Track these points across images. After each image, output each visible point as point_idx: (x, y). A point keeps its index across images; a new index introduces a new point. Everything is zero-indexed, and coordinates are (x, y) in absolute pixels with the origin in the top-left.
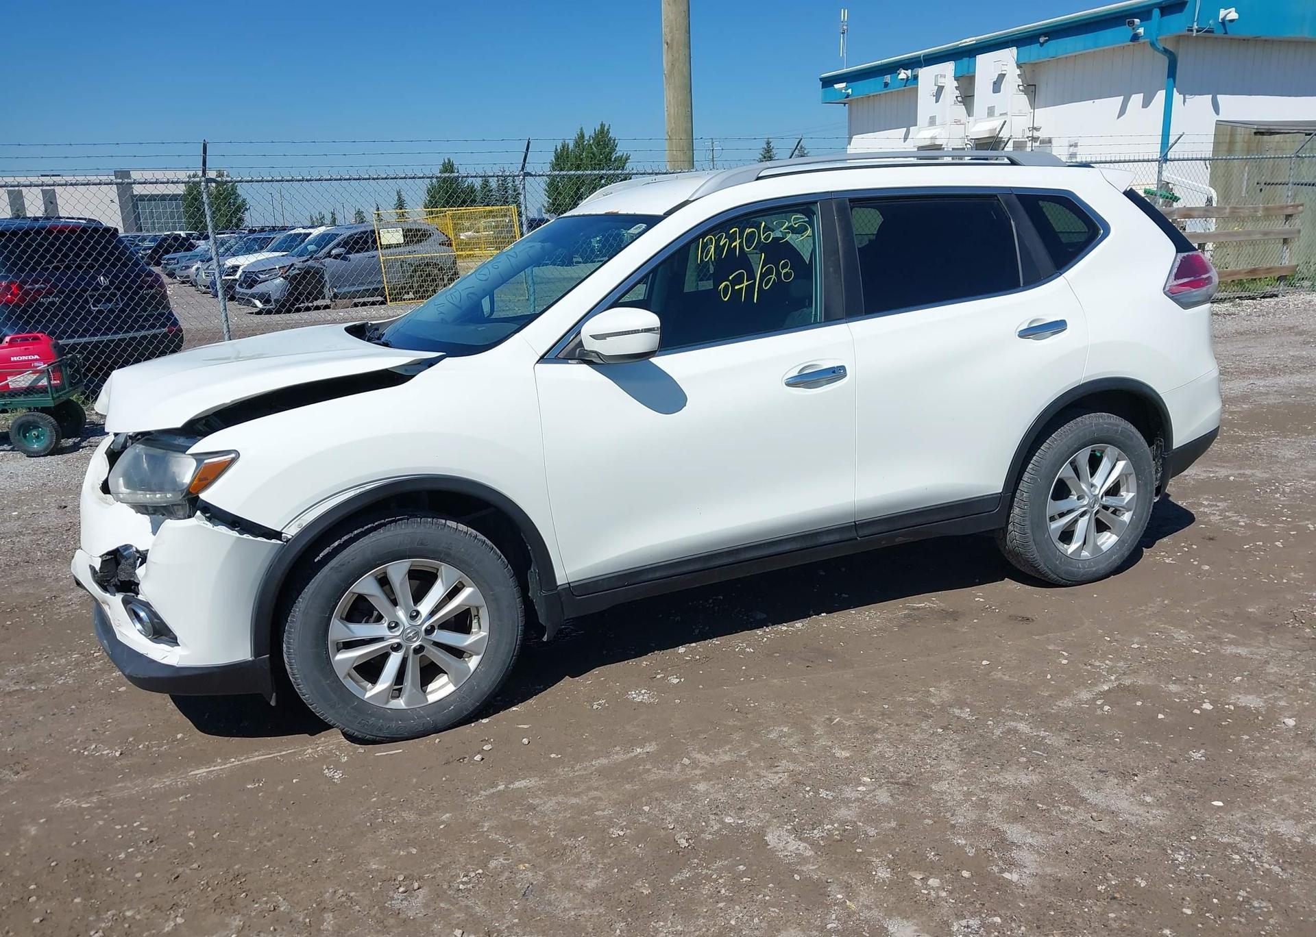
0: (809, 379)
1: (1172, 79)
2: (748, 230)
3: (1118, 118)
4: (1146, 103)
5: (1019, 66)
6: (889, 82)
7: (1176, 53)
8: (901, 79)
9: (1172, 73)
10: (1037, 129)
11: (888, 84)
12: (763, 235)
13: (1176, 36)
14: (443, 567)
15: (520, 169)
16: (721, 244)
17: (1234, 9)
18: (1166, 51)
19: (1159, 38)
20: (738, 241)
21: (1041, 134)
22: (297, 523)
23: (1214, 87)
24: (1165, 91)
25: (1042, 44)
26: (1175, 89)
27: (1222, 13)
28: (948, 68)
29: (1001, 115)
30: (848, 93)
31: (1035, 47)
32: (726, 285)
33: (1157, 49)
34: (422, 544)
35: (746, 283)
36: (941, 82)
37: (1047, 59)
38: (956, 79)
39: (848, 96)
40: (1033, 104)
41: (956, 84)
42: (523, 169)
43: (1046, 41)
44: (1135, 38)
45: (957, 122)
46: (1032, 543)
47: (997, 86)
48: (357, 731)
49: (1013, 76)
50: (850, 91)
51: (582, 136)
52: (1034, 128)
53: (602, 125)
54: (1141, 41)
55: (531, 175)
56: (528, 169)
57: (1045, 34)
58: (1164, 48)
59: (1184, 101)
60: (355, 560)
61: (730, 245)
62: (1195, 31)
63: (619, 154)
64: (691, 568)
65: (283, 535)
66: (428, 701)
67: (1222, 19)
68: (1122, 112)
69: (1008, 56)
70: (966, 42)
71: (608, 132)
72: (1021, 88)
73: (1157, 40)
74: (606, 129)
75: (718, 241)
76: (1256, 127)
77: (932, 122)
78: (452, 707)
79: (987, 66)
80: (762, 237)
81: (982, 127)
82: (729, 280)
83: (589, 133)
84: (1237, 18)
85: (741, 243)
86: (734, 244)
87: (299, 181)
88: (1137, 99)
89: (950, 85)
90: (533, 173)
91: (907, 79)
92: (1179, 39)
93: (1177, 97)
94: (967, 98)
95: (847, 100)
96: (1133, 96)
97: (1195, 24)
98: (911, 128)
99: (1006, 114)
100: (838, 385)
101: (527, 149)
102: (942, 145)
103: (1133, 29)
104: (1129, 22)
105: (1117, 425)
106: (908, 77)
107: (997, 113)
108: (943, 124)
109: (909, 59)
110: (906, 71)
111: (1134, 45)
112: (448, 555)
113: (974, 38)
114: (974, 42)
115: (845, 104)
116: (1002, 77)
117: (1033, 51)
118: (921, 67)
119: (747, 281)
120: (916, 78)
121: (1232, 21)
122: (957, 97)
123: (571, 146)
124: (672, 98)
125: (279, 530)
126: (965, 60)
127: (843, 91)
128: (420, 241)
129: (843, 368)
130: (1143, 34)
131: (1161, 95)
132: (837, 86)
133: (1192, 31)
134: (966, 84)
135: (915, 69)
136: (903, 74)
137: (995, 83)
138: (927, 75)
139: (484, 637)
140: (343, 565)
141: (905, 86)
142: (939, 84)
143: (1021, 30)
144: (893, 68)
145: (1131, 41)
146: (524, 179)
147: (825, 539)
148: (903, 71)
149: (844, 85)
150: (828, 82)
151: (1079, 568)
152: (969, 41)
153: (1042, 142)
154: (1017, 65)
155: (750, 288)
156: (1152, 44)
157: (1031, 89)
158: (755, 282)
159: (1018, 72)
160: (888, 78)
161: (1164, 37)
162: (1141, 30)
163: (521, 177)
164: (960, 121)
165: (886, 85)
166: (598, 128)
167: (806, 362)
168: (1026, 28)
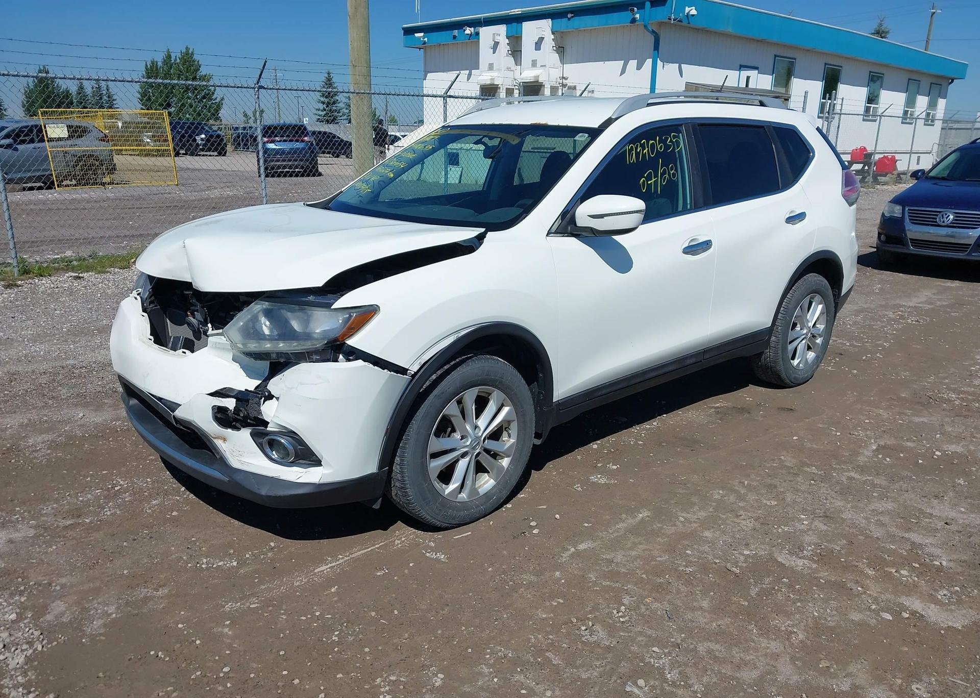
0: (694, 249)
1: (656, 52)
2: (651, 142)
3: (621, 75)
4: (639, 67)
5: (553, 33)
6: (457, 35)
7: (659, 34)
8: (467, 34)
9: (656, 47)
10: (566, 79)
11: (456, 37)
12: (659, 145)
13: (659, 22)
14: (495, 392)
15: (255, 82)
16: (638, 151)
17: (694, 8)
18: (653, 32)
19: (649, 22)
20: (647, 149)
21: (569, 82)
22: (419, 362)
23: (680, 59)
24: (651, 59)
25: (569, 19)
26: (658, 59)
27: (687, 9)
28: (502, 29)
29: (541, 66)
30: (425, 41)
31: (565, 20)
32: (644, 180)
33: (648, 30)
34: (488, 375)
35: (654, 180)
36: (497, 39)
37: (572, 30)
38: (508, 37)
39: (425, 43)
40: (563, 61)
41: (507, 41)
42: (258, 83)
43: (572, 17)
44: (634, 21)
45: (509, 69)
46: (781, 359)
47: (538, 45)
48: (439, 521)
49: (549, 38)
50: (426, 39)
51: (169, 56)
52: (563, 78)
53: (187, 48)
54: (637, 23)
55: (264, 88)
56: (262, 83)
57: (572, 12)
58: (652, 30)
59: (663, 67)
60: (450, 389)
61: (643, 152)
62: (672, 20)
63: (203, 73)
64: (620, 386)
65: (409, 371)
66: (479, 494)
67: (687, 13)
68: (623, 72)
69: (545, 26)
70: (514, 12)
71: (192, 54)
72: (554, 48)
73: (648, 23)
74: (190, 52)
75: (636, 149)
76: (711, 88)
77: (491, 67)
78: (495, 497)
79: (531, 30)
80: (659, 148)
81: (528, 74)
82: (644, 177)
83: (176, 55)
84: (696, 14)
85: (648, 150)
86: (645, 151)
87: (71, 79)
88: (633, 64)
89: (504, 41)
90: (266, 87)
91: (471, 35)
92: (661, 24)
93: (659, 63)
94: (516, 51)
95: (423, 46)
96: (630, 61)
97: (673, 15)
98: (473, 71)
99: (545, 66)
100: (708, 253)
101: (264, 67)
102: (498, 85)
103: (633, 14)
104: (631, 9)
105: (823, 282)
106: (472, 33)
107: (538, 65)
108: (499, 70)
109: (472, 20)
110: (470, 29)
111: (631, 26)
112: (501, 382)
113: (520, 10)
114: (520, 12)
115: (420, 49)
116: (541, 39)
117: (563, 23)
118: (481, 26)
119: (654, 178)
120: (477, 34)
121: (693, 15)
122: (508, 51)
123: (160, 64)
124: (355, 35)
125: (407, 368)
126: (514, 24)
127: (422, 39)
128: (80, 136)
129: (710, 241)
130: (638, 19)
131: (649, 62)
132: (417, 35)
133: (671, 19)
134: (515, 43)
135: (477, 28)
136: (468, 31)
137: (536, 43)
138: (487, 34)
139: (514, 442)
140: (443, 393)
141: (469, 39)
142: (496, 41)
143: (554, 7)
144: (460, 25)
145: (630, 23)
146: (258, 90)
147: (689, 362)
148: (468, 28)
149: (422, 34)
150: (409, 32)
151: (799, 375)
152: (517, 11)
153: (570, 88)
154: (552, 32)
155: (656, 182)
156: (645, 26)
157: (560, 49)
158: (658, 179)
159: (552, 37)
160: (456, 32)
161: (652, 22)
162: (637, 16)
163: (256, 89)
164: (510, 68)
165: (455, 37)
166: (184, 50)
167: (692, 237)
168: (557, 7)
